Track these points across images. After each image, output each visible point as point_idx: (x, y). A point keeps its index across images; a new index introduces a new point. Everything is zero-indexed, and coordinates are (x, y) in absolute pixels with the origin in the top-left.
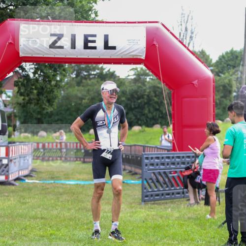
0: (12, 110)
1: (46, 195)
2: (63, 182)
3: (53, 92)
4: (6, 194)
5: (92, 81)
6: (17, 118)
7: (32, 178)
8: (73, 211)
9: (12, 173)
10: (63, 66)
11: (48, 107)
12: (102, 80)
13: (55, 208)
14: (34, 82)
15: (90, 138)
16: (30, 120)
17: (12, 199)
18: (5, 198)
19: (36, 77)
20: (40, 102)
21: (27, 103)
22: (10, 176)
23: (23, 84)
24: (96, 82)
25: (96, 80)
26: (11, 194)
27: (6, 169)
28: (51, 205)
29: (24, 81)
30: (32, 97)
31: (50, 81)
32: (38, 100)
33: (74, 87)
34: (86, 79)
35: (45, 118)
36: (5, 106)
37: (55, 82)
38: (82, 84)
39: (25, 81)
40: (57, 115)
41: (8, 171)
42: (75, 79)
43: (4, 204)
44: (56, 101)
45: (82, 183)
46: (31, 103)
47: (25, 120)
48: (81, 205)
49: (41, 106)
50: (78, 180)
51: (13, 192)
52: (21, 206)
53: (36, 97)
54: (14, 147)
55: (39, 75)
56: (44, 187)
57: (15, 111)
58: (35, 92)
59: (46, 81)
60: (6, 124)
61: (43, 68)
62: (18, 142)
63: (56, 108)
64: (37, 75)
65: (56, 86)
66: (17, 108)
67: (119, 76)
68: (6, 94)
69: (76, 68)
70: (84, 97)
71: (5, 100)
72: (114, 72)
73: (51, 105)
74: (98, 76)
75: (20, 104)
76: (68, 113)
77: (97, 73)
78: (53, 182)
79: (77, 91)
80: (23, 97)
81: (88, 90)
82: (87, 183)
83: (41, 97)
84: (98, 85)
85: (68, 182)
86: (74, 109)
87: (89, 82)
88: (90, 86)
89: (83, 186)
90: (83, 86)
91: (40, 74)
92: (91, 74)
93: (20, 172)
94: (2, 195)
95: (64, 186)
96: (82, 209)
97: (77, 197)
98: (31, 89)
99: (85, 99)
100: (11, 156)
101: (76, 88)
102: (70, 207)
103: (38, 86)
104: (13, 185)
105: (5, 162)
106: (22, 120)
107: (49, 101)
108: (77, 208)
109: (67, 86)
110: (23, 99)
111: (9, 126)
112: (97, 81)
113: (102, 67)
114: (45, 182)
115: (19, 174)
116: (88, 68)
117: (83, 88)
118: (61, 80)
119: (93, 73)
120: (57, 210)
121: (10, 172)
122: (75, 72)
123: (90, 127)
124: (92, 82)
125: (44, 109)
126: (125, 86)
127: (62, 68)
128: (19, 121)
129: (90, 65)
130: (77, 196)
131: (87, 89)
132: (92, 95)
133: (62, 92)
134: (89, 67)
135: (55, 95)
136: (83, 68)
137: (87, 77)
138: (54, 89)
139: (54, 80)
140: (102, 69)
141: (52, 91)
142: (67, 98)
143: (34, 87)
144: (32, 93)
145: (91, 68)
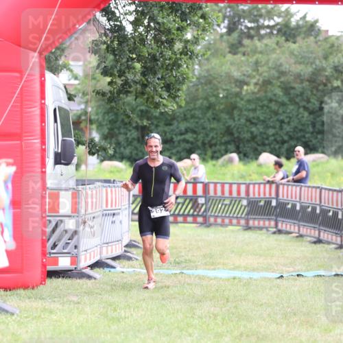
0: (83, 106)
1: (163, 302)
2: (200, 272)
3: (179, 66)
4: (75, 299)
5: (266, 41)
6: (94, 126)
7: (131, 262)
8: (227, 339)
9: (86, 251)
10: (201, 8)
11: (167, 100)
12: (287, 40)
13: (187, 332)
14: (135, 43)
15: (261, 174)
16: (122, 131)
17: (88, 309)
18: (72, 306)
19: (140, 34)
20: (148, 89)
21: (119, 92)
22: (82, 258)
23: (109, 49)
24: (274, 46)
25: (274, 39)
26: (86, 299)
27: (73, 243)
28: (176, 325)
29: (112, 42)
30: (130, 76)
31: (171, 42)
32: (145, 86)
33: (224, 57)
34: (250, 37)
35: (157, 126)
36: (70, 98)
37: (182, 44)
38: (241, 49)
39: (116, 42)
40: (185, 119)
41: (76, 247)
42: (225, 37)
43: (72, 321)
44: (184, 87)
45: (245, 275)
46: (127, 92)
47: (111, 129)
48: (245, 326)
49: (149, 99)
50: (236, 268)
51: (89, 293)
52: (110, 327)
53: (138, 77)
54: (90, 192)
55: (145, 27)
56: (160, 284)
57: (90, 109)
58: (138, 66)
59: (162, 43)
60: (73, 139)
61: (156, 12)
62: (98, 181)
63: (183, 103)
64: (141, 29)
65: (184, 52)
66: (93, 104)
67: (327, 31)
68: (71, 71)
69: (228, 12)
70: (247, 79)
71: (69, 85)
72: (316, 21)
73: (174, 97)
74: (279, 31)
75: (103, 94)
76: (209, 114)
77: (278, 24)
78: (178, 272)
79: (230, 66)
80: (109, 79)
81: (257, 63)
82: (256, 275)
83: (150, 78)
84: (278, 52)
85: (211, 274)
86: (222, 107)
87: (259, 44)
88: (261, 53)
89: (248, 283)
90: (244, 54)
91: (149, 25)
92: (264, 27)
93: (104, 249)
94: (65, 300)
95: (204, 283)
96: (247, 336)
97: (236, 307)
98: (128, 61)
99: (247, 84)
100: (83, 211)
101: (229, 57)
102: (220, 331)
103: (145, 52)
104: (89, 277)
105: (70, 224)
106: (106, 131)
107: (168, 87)
108: (236, 333)
109: (209, 53)
110: (110, 83)
111: (79, 143)
112: (277, 43)
113: (287, 11)
114: (161, 271)
115: (101, 253)
116: (255, 13)
117: (243, 58)
118: (196, 41)
119: (266, 23)
120: (190, 335)
121: (82, 248)
122: (226, 22)
123: (259, 148)
124: (266, 45)
125: (157, 105)
126: (340, 55)
127: (199, 13)
128: (97, 132)
129: (260, 6)
130: (234, 305)
131: (252, 60)
132: (266, 74)
133: (197, 67)
134: (259, 10)
135: (182, 75)
136: (244, 11)
137: (252, 32)
138: (180, 59)
139: (181, 40)
140: (288, 14)
141: (176, 65)
142: (208, 80)
143: (134, 56)
144: (129, 68)
145: (263, 11)
